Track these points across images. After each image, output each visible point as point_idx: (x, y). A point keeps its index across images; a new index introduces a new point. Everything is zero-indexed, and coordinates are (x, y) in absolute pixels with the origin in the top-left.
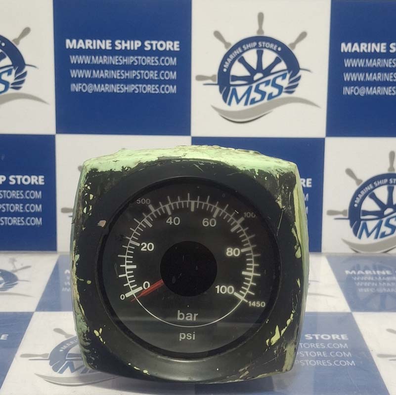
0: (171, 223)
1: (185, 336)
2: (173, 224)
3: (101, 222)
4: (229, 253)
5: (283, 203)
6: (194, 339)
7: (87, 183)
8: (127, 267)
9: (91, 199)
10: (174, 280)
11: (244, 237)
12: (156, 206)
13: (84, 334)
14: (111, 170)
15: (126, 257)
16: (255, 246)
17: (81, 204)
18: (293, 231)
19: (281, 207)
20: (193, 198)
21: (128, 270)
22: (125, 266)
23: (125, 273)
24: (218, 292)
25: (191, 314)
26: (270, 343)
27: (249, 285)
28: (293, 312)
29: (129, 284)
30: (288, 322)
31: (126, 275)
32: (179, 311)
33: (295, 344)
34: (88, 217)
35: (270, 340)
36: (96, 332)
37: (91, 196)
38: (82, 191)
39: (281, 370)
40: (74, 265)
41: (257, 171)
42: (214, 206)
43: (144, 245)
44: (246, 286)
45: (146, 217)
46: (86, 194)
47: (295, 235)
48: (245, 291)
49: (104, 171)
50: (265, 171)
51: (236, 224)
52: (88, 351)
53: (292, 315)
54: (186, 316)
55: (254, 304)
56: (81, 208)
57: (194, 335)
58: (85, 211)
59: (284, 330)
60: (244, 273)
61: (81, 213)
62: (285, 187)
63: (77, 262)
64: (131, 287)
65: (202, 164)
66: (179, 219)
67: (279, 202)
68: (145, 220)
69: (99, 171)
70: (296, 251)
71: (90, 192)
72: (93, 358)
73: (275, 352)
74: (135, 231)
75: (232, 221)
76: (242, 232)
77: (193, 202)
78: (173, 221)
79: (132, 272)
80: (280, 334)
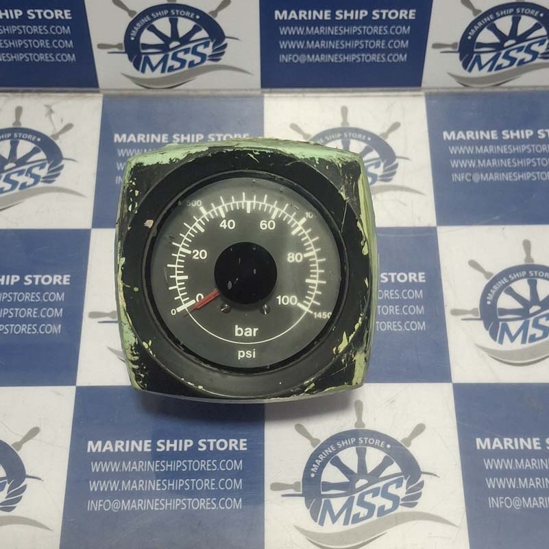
0: (225, 226)
1: (244, 354)
2: (227, 227)
3: (148, 221)
4: (291, 259)
5: (347, 194)
6: (254, 357)
7: (132, 179)
8: (178, 278)
9: (136, 195)
10: (230, 285)
11: (307, 240)
12: (208, 208)
13: (132, 347)
14: (158, 163)
15: (176, 266)
16: (319, 249)
17: (125, 202)
18: (359, 224)
19: (345, 199)
20: (249, 197)
21: (179, 281)
22: (176, 276)
23: (176, 285)
24: (280, 303)
25: (250, 329)
26: (337, 351)
27: (314, 294)
28: (361, 315)
29: (180, 297)
30: (357, 327)
31: (177, 287)
32: (237, 326)
33: (365, 352)
34: (133, 216)
35: (337, 348)
36: (144, 344)
37: (137, 193)
38: (126, 188)
39: (350, 383)
40: (120, 270)
41: (317, 160)
42: (272, 207)
43: (196, 253)
44: (311, 296)
45: (198, 221)
46: (131, 191)
47: (361, 229)
48: (309, 301)
49: (151, 164)
50: (326, 159)
51: (297, 226)
52: (136, 367)
53: (360, 319)
54: (244, 331)
55: (320, 315)
56: (125, 206)
57: (254, 352)
58: (130, 209)
59: (352, 335)
60: (308, 281)
61: (126, 211)
62: (349, 177)
63: (123, 266)
64: (183, 301)
65: (257, 153)
66: (233, 221)
67: (342, 193)
68: (196, 224)
69: (145, 165)
70: (363, 246)
71: (135, 188)
72: (142, 375)
73: (343, 360)
74: (185, 238)
75: (293, 222)
76: (304, 235)
77: (249, 203)
78: (227, 224)
79: (183, 283)
80: (348, 340)
